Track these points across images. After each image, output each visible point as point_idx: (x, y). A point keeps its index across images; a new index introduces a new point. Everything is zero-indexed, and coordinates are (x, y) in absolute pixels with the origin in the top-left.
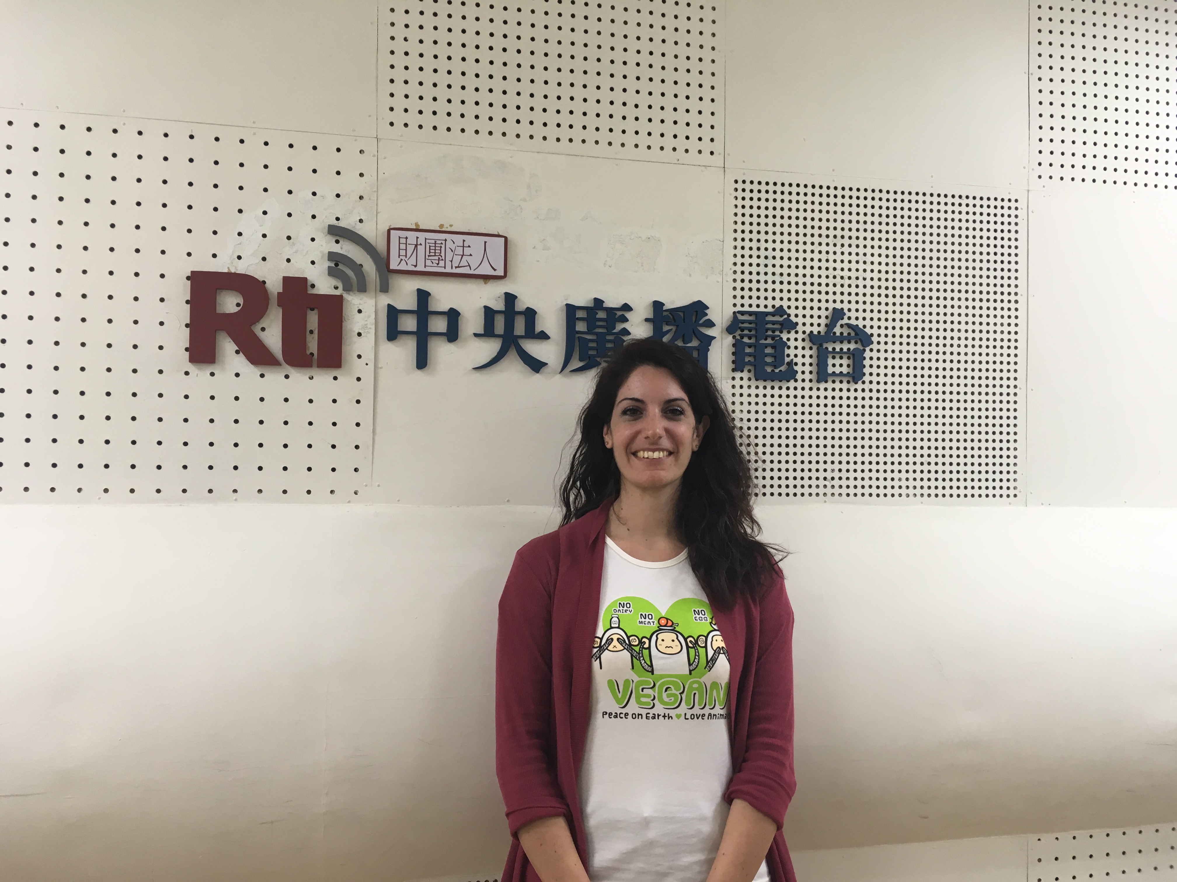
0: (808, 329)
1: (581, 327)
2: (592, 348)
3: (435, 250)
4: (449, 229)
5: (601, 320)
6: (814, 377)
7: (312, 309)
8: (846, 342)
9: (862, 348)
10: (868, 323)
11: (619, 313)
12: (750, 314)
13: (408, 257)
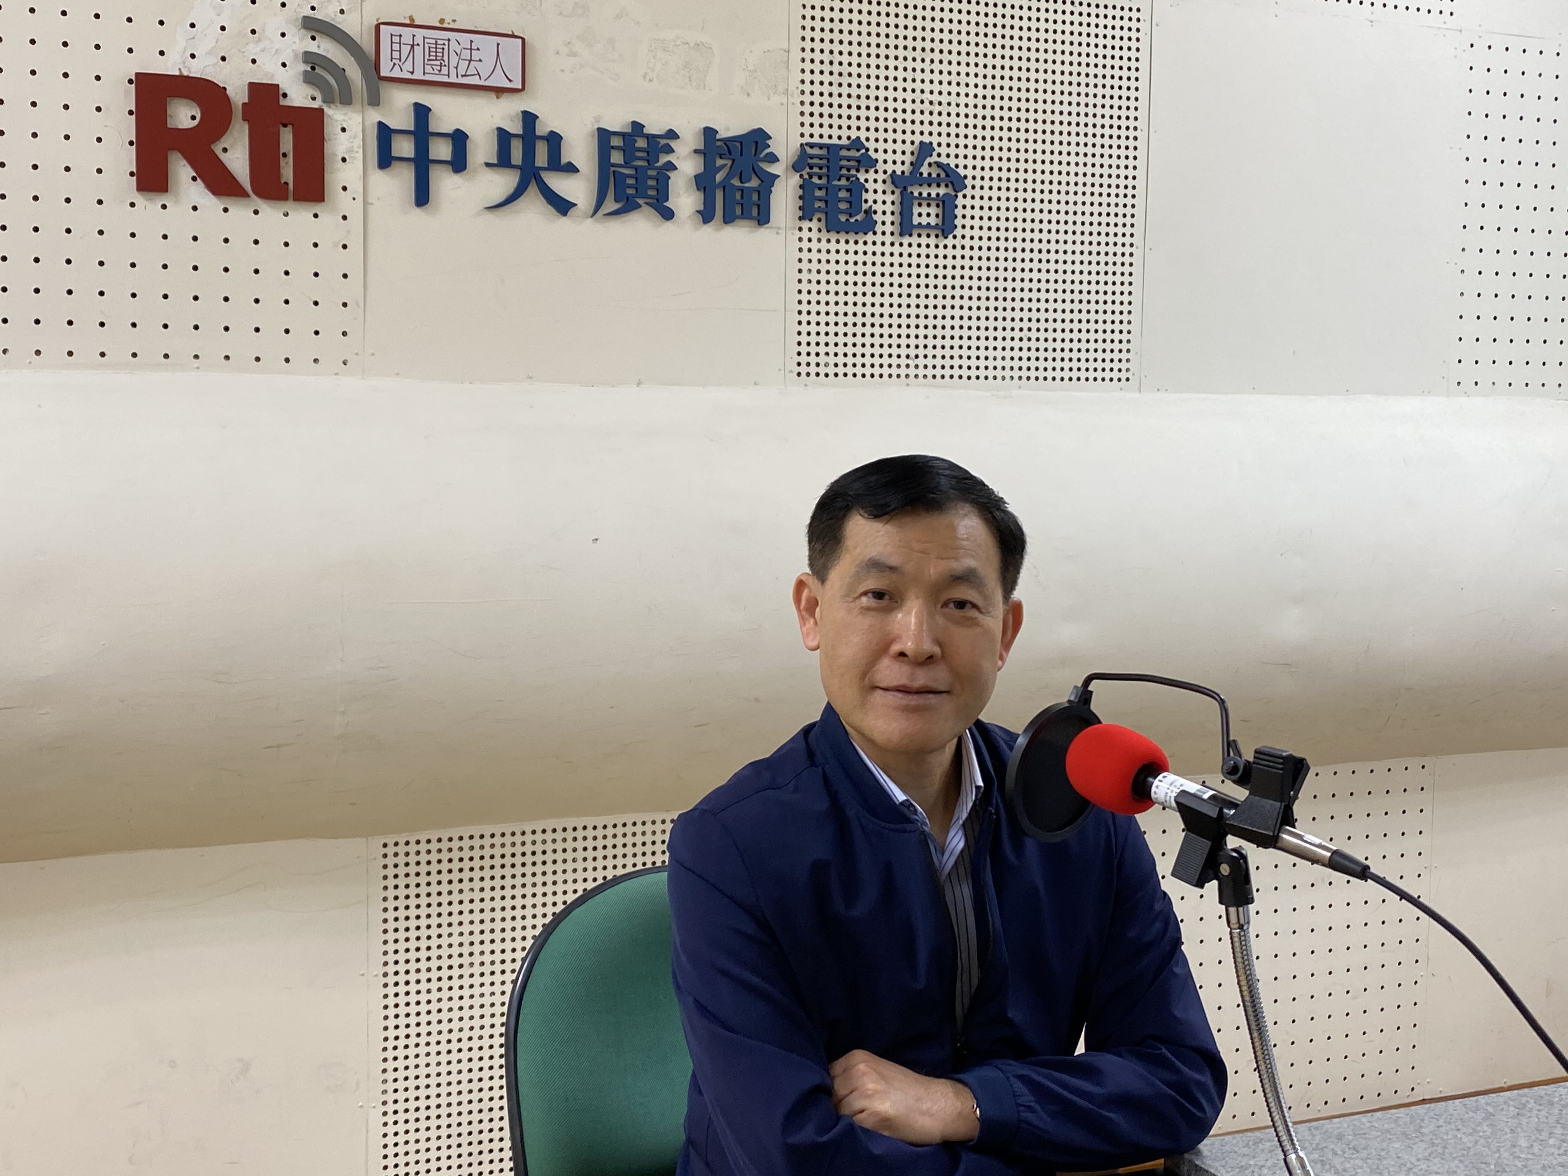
0: (890, 168)
1: (617, 158)
2: (630, 186)
3: (436, 52)
4: (452, 26)
5: (640, 150)
6: (896, 229)
7: (285, 126)
8: (934, 185)
9: (953, 193)
10: (961, 162)
11: (663, 142)
12: (821, 146)
13: (403, 60)
